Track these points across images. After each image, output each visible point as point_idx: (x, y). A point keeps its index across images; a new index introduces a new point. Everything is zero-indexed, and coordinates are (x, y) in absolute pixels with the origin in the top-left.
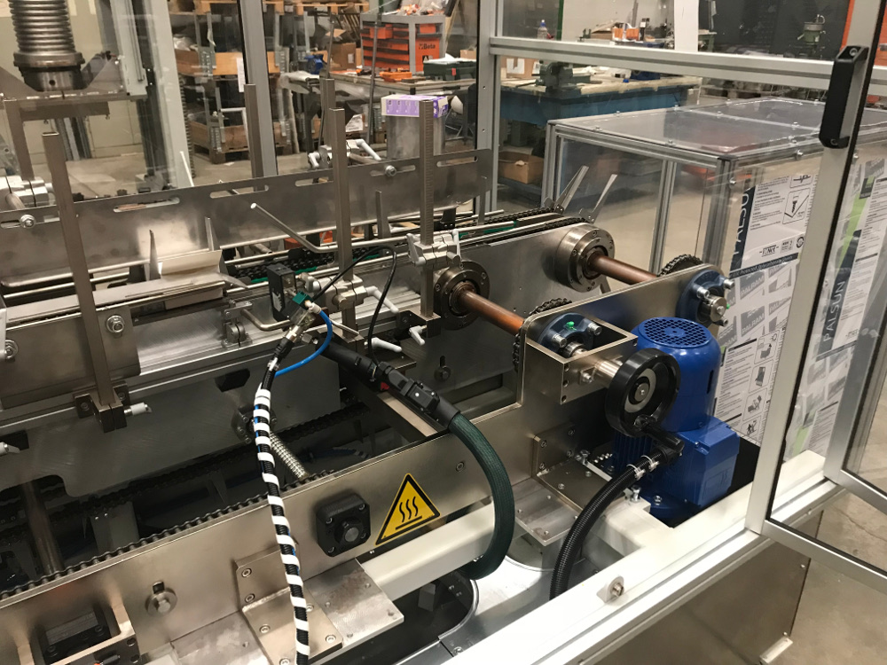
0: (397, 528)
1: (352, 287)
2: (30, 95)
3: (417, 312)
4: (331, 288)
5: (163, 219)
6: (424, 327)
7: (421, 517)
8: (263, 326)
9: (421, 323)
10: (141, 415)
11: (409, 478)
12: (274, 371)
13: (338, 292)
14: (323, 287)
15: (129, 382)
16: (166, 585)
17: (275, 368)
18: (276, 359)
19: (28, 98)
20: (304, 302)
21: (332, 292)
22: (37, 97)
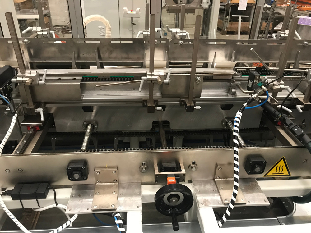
0: (273, 174)
1: (280, 85)
2: (174, 5)
3: (301, 100)
4: (272, 83)
5: (219, 49)
6: (303, 106)
7: (283, 174)
8: (244, 91)
9: (302, 104)
10: (198, 110)
11: (283, 158)
12: (245, 107)
13: (274, 85)
14: (269, 83)
15: (196, 99)
16: (196, 163)
17: (246, 106)
18: (247, 103)
19: (173, 6)
20: (261, 86)
21: (272, 85)
22: (175, 6)
